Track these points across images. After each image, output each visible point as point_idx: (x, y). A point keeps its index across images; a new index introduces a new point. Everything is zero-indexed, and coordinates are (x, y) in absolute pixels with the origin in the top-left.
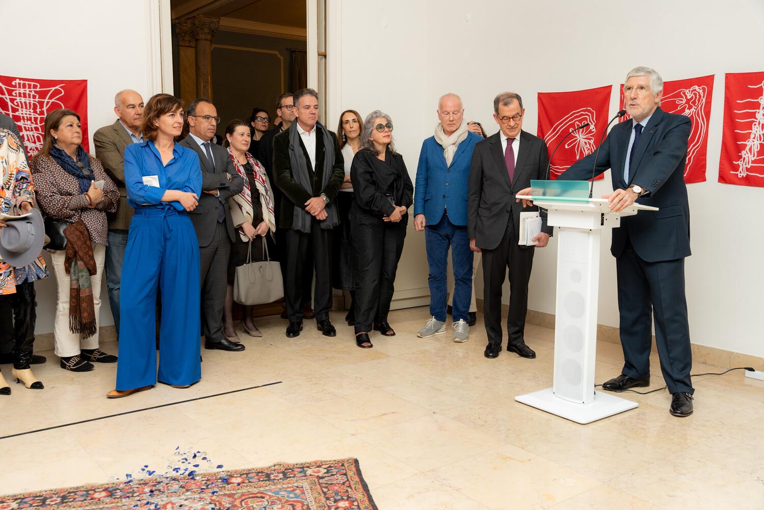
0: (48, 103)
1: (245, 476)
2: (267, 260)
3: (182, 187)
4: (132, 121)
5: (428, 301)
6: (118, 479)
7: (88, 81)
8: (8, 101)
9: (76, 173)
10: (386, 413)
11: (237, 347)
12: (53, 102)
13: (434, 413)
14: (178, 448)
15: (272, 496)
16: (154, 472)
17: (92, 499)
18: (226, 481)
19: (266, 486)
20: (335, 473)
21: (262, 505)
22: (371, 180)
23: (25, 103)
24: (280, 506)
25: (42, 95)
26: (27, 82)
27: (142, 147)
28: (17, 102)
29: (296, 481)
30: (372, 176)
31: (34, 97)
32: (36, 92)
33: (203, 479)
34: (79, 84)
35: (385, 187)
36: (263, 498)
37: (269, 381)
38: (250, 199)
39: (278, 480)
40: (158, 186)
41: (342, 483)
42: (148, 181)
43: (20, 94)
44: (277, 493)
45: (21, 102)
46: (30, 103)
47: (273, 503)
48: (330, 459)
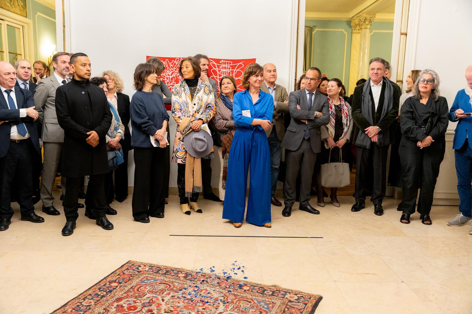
0: (236, 71)
1: (253, 287)
2: (340, 162)
3: (262, 117)
4: (269, 79)
5: (458, 203)
6: (196, 270)
7: (256, 60)
8: (217, 71)
9: (230, 108)
10: (369, 273)
11: (314, 212)
12: (238, 71)
13: (402, 282)
14: (236, 261)
15: (256, 303)
16: (214, 271)
17: (177, 276)
18: (241, 287)
19: (257, 297)
20: (301, 301)
21: (246, 307)
22: (411, 117)
23: (225, 71)
24: (254, 310)
25: (233, 67)
26: (227, 61)
27: (242, 94)
28: (221, 72)
29: (276, 299)
30: (413, 114)
31: (229, 69)
32: (230, 66)
33: (231, 282)
34: (253, 60)
35: (420, 122)
36: (250, 302)
37: (316, 235)
38: (334, 125)
39: (267, 295)
40: (250, 117)
41: (299, 308)
42: (245, 113)
43: (223, 67)
44: (259, 302)
45: (223, 71)
46: (227, 72)
47: (253, 307)
48: (305, 292)
